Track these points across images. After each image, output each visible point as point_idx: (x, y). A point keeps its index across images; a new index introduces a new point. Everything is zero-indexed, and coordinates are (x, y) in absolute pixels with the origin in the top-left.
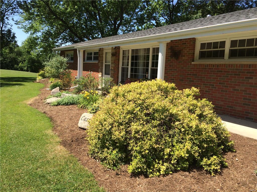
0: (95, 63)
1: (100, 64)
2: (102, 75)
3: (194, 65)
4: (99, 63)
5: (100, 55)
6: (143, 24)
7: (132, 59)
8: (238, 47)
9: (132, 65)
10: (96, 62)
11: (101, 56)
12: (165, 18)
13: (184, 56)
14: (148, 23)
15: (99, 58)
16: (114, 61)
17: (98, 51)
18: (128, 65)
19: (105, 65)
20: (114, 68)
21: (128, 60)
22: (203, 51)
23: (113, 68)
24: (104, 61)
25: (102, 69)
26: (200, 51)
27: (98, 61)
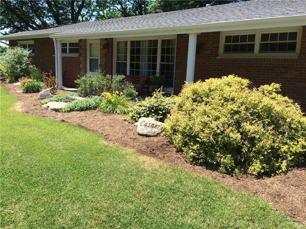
0: (74, 57)
1: (81, 59)
2: (86, 72)
3: (220, 59)
4: (81, 57)
5: (81, 46)
6: (104, 9)
7: (132, 51)
8: (270, 41)
9: (132, 59)
10: (76, 55)
11: (83, 48)
12: (131, 3)
13: (207, 50)
14: (112, 7)
15: (81, 51)
16: (105, 54)
17: (78, 42)
18: (126, 60)
19: (90, 59)
20: (105, 64)
21: (126, 53)
22: (228, 45)
23: (103, 64)
24: (88, 55)
25: (86, 64)
26: (224, 45)
27: (78, 55)
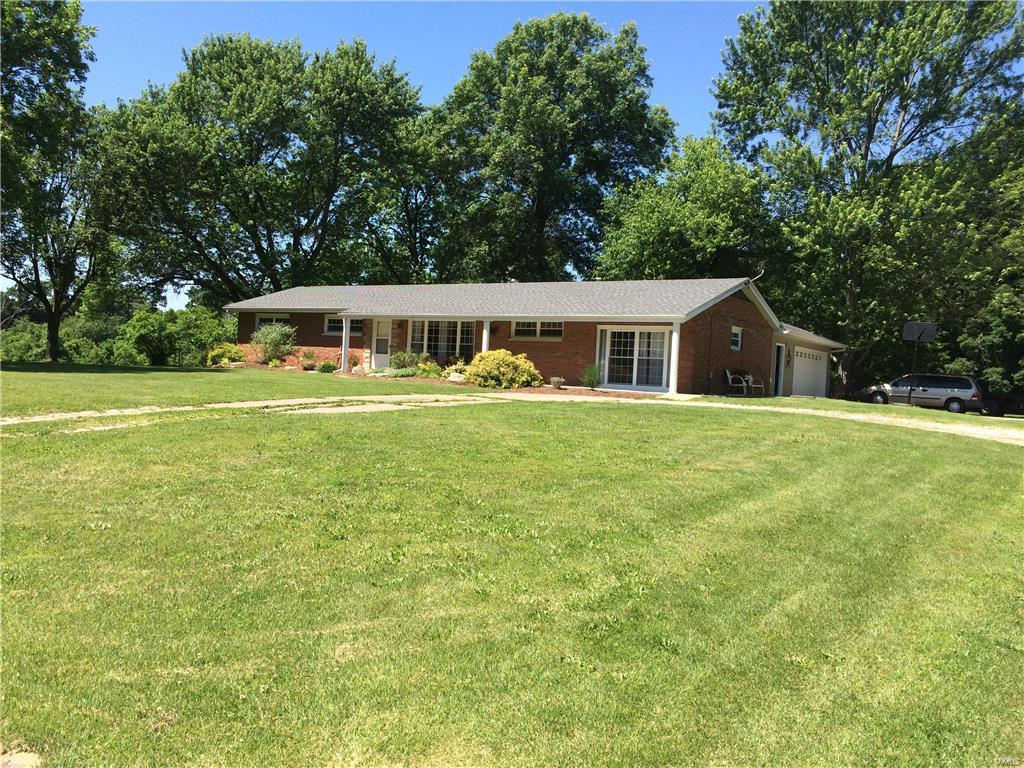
0: (355, 337)
1: (366, 338)
2: (371, 353)
5: (366, 324)
7: (430, 332)
9: (429, 339)
11: (368, 326)
13: (501, 333)
15: (365, 329)
16: (398, 334)
18: (422, 340)
19: (377, 339)
20: (396, 343)
21: (423, 332)
22: (518, 329)
24: (374, 334)
25: (372, 345)
26: (515, 329)
27: (362, 334)
